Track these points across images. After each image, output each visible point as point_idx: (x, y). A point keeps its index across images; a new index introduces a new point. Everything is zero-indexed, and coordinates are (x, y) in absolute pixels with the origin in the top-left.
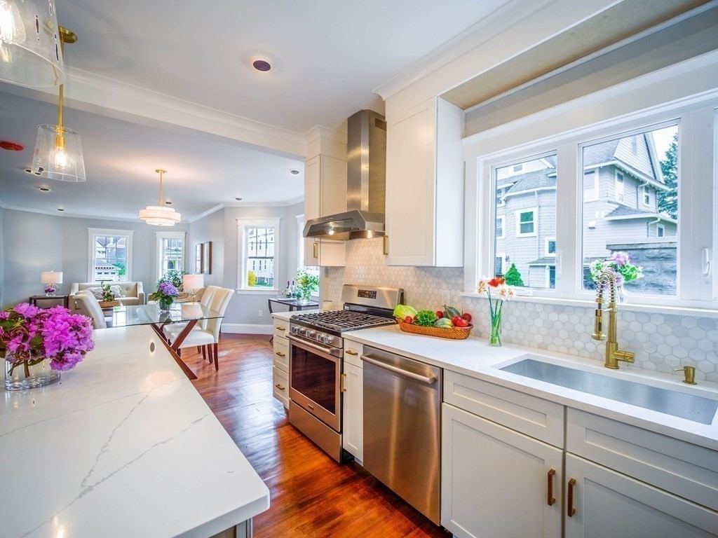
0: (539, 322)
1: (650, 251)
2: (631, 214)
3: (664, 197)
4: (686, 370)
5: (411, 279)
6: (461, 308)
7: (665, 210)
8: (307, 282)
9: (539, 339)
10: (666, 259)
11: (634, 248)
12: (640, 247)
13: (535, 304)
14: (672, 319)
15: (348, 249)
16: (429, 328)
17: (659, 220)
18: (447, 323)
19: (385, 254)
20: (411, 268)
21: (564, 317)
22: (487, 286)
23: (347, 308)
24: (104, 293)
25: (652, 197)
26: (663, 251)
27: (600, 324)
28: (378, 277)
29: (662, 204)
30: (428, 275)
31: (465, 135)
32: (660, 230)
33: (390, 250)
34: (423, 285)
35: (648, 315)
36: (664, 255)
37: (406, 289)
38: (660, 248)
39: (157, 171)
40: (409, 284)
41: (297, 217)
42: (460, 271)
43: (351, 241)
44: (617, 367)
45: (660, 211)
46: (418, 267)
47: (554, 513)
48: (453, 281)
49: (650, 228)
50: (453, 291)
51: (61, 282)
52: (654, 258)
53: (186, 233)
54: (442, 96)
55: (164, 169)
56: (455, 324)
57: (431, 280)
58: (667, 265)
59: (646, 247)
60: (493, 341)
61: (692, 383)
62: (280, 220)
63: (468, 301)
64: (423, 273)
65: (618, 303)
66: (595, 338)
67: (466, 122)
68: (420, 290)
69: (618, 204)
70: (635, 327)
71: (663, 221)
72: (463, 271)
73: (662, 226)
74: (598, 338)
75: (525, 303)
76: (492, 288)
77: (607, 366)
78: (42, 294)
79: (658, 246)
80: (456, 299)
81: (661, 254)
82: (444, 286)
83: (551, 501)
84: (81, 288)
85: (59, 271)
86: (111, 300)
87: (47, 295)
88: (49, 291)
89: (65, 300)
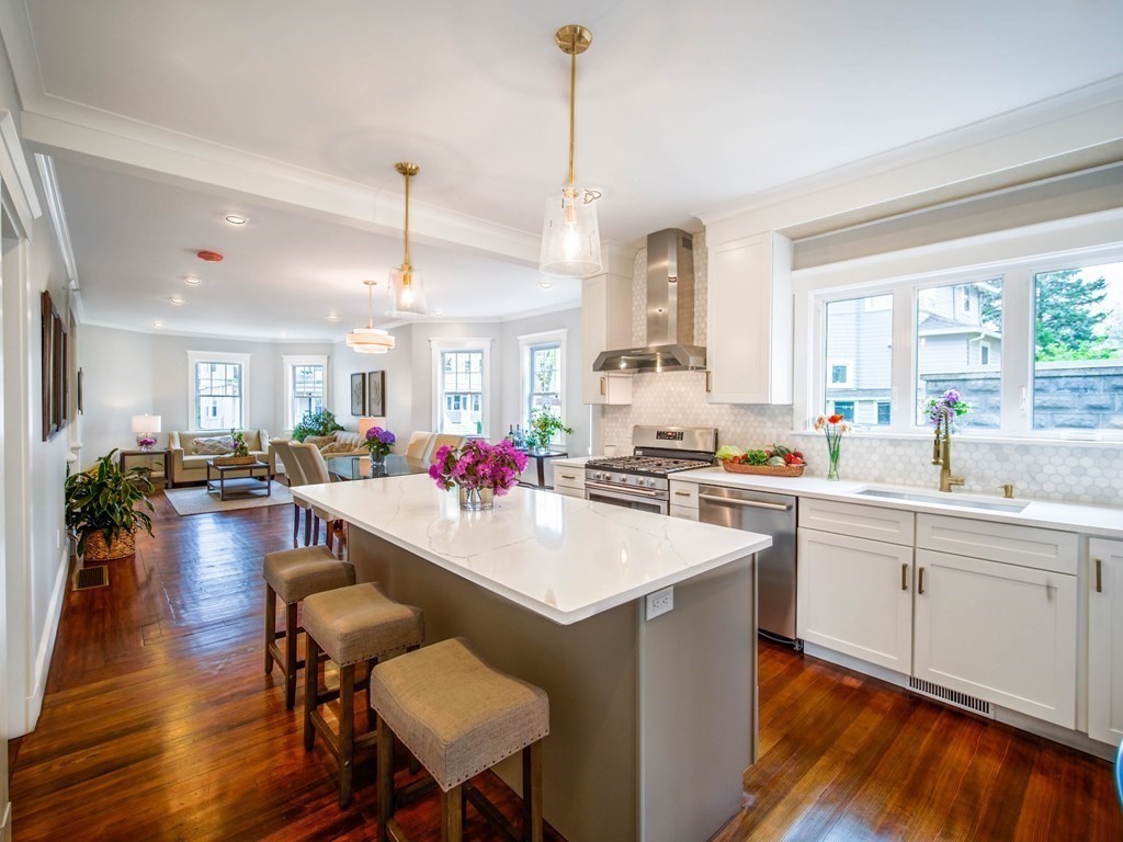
0: (875, 457)
1: (973, 382)
2: (947, 327)
3: (991, 300)
4: (1006, 488)
5: (726, 418)
6: (791, 446)
7: (990, 319)
8: (546, 425)
9: (875, 472)
10: (991, 391)
11: (953, 378)
12: (961, 377)
13: (871, 439)
14: (996, 447)
15: (636, 384)
16: (760, 467)
17: (983, 336)
18: (780, 461)
19: (708, 390)
20: (727, 406)
21: (900, 450)
22: (827, 421)
23: (639, 453)
24: (236, 445)
25: (974, 301)
26: (989, 382)
27: (938, 452)
28: (680, 416)
29: (989, 312)
30: (749, 413)
31: (794, 268)
32: (985, 350)
33: (714, 387)
34: (742, 424)
35: (976, 445)
36: (989, 387)
37: (720, 429)
38: (985, 379)
39: (366, 283)
40: (723, 423)
41: (520, 338)
42: (789, 409)
43: (640, 374)
44: (950, 491)
45: (984, 321)
46: (736, 405)
47: (907, 595)
48: (780, 419)
49: (971, 347)
50: (780, 429)
51: (159, 431)
52: (977, 391)
53: (329, 358)
54: (777, 231)
55: (375, 280)
56: (788, 462)
57: (752, 418)
58: (993, 399)
59: (967, 377)
60: (830, 476)
61: (1011, 497)
62: (492, 341)
63: (798, 439)
64: (742, 411)
65: (951, 436)
66: (934, 463)
67: (795, 252)
68: (739, 430)
69: (928, 312)
70: (965, 455)
71: (987, 338)
72: (792, 409)
73: (987, 345)
74: (936, 463)
75: (862, 439)
76: (831, 425)
77: (941, 490)
78: (135, 447)
79: (982, 376)
80: (784, 438)
81: (985, 386)
82: (769, 424)
83: (904, 588)
84: (183, 439)
85: (155, 414)
86: (246, 454)
87: (144, 449)
88: (144, 443)
89: (166, 456)
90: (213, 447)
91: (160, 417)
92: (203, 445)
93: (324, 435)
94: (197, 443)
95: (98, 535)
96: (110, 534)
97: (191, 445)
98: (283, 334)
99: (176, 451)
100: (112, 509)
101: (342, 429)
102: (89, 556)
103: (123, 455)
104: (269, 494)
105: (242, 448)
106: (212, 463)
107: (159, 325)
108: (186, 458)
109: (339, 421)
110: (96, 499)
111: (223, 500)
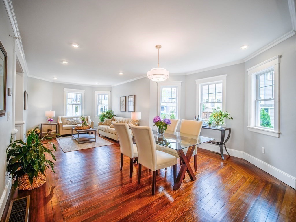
24: (83, 122)
51: (55, 116)
53: (110, 92)
62: (181, 83)
78: (46, 122)
84: (62, 119)
85: (53, 110)
86: (86, 125)
87: (49, 123)
88: (50, 121)
89: (57, 125)
90: (73, 122)
91: (55, 111)
92: (69, 121)
93: (110, 118)
94: (67, 120)
95: (26, 176)
96: (32, 177)
97: (65, 121)
98: (96, 83)
99: (60, 123)
100: (33, 162)
101: (116, 116)
102: (21, 187)
103: (42, 125)
104: (95, 141)
105: (85, 123)
106: (74, 128)
107: (55, 78)
108: (64, 126)
109: (115, 114)
110: (25, 156)
111: (79, 144)
